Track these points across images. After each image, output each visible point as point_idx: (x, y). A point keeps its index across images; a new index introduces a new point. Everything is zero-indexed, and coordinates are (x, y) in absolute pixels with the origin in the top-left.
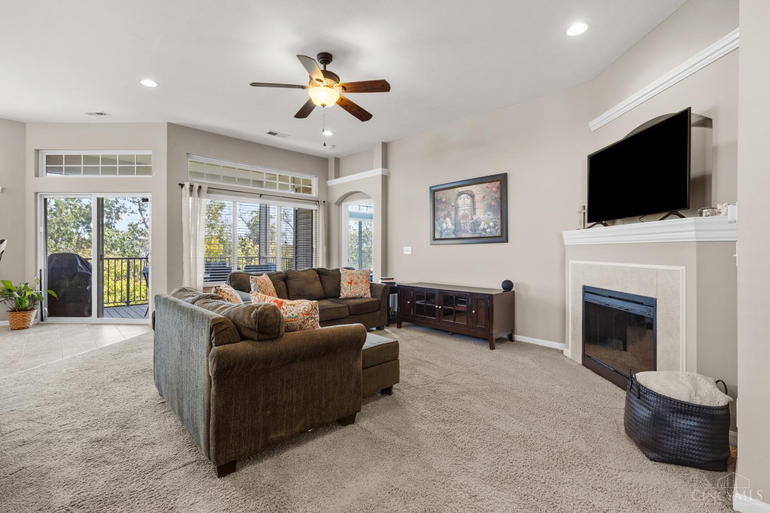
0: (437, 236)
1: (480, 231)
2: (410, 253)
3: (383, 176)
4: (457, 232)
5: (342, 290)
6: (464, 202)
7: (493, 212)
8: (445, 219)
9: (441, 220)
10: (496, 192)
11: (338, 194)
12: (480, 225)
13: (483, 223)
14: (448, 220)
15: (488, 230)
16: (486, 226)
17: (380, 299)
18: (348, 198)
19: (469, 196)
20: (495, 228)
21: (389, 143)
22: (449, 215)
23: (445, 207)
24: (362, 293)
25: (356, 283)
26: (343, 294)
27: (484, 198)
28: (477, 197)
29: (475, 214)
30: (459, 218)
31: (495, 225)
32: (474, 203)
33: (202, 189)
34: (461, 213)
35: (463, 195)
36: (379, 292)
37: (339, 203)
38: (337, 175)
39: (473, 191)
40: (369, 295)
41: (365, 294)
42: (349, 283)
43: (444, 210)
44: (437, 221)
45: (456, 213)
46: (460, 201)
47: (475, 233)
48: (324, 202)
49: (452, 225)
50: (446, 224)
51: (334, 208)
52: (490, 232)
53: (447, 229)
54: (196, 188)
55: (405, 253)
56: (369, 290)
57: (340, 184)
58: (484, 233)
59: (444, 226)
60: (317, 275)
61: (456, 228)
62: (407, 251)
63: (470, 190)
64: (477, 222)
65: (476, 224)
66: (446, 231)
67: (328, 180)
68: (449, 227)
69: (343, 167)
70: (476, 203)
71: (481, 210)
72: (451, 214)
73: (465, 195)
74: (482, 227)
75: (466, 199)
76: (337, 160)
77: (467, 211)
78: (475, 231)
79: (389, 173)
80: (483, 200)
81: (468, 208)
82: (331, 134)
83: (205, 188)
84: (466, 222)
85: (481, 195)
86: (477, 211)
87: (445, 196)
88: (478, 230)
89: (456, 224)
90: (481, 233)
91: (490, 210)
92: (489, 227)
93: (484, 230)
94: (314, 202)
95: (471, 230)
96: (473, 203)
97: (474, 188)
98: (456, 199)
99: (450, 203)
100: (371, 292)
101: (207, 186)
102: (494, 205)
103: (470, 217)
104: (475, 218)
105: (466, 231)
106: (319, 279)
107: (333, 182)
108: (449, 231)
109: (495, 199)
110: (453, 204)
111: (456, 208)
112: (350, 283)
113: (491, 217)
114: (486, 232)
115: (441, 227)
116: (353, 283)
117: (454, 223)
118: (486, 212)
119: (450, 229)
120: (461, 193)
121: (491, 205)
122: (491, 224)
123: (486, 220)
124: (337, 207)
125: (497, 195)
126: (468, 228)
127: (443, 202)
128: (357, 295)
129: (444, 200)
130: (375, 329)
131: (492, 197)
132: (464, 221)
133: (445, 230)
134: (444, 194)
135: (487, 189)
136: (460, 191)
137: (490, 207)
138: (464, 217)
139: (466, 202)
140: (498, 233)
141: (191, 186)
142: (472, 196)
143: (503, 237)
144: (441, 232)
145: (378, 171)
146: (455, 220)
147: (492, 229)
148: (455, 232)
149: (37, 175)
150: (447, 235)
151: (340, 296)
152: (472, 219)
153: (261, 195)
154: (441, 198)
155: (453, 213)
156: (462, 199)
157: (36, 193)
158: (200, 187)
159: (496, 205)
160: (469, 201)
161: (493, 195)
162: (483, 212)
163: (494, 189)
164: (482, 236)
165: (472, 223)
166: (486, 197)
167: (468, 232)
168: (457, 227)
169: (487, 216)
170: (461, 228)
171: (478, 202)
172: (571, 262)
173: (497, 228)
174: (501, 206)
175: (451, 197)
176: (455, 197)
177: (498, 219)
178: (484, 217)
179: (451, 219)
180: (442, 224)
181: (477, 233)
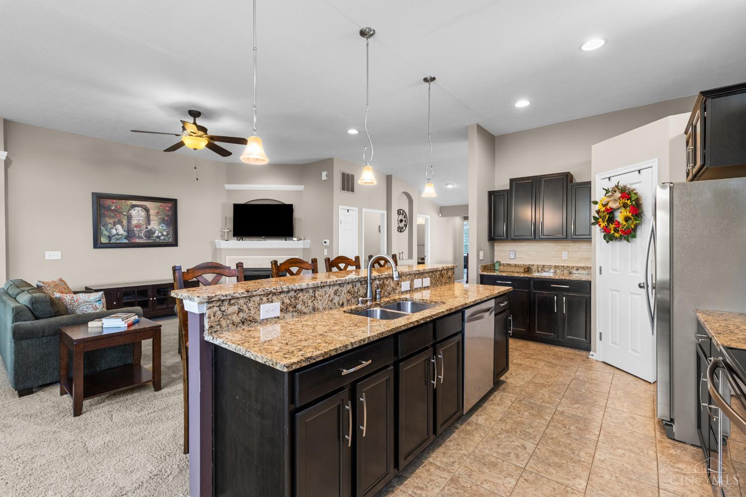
0: (104, 240)
2: (60, 258)
4: (130, 237)
7: (167, 225)
9: (110, 226)
10: (169, 211)
12: (154, 233)
13: (157, 232)
14: (119, 226)
15: (162, 238)
16: (160, 234)
19: (143, 210)
22: (120, 222)
23: (115, 215)
27: (158, 213)
28: (152, 212)
30: (132, 226)
31: (168, 234)
32: (148, 216)
34: (134, 222)
35: (137, 208)
39: (148, 206)
45: (129, 222)
46: (134, 212)
47: (150, 239)
49: (124, 231)
50: (116, 230)
52: (164, 239)
53: (117, 234)
58: (158, 240)
61: (128, 234)
62: (53, 255)
63: (145, 205)
64: (152, 231)
65: (150, 233)
66: (116, 237)
68: (120, 233)
70: (151, 216)
71: (156, 222)
72: (123, 222)
73: (140, 208)
74: (156, 234)
75: (140, 212)
77: (141, 222)
81: (142, 219)
84: (140, 230)
85: (156, 211)
86: (151, 222)
87: (115, 205)
91: (164, 223)
92: (163, 235)
93: (158, 237)
95: (146, 236)
97: (148, 204)
98: (129, 210)
99: (121, 213)
102: (167, 220)
103: (144, 227)
104: (149, 227)
105: (141, 238)
108: (121, 236)
109: (168, 216)
110: (125, 213)
111: (129, 218)
113: (165, 228)
114: (160, 239)
115: (110, 232)
117: (126, 230)
118: (160, 224)
120: (133, 206)
121: (164, 219)
122: (165, 233)
123: (158, 228)
125: (170, 213)
126: (142, 235)
127: (112, 211)
129: (113, 208)
131: (165, 214)
132: (138, 229)
134: (113, 203)
135: (161, 208)
136: (133, 203)
137: (163, 221)
138: (137, 226)
139: (140, 214)
140: (171, 240)
142: (147, 210)
143: (174, 243)
144: (110, 238)
146: (128, 227)
147: (165, 237)
148: (126, 238)
150: (117, 240)
152: (147, 228)
154: (109, 206)
155: (125, 222)
156: (136, 211)
159: (169, 220)
160: (143, 214)
161: (166, 212)
162: (157, 224)
163: (167, 208)
164: (156, 242)
165: (146, 231)
166: (160, 213)
167: (143, 238)
168: (130, 233)
169: (161, 227)
170: (135, 235)
171: (153, 216)
172: (227, 257)
173: (169, 236)
174: (172, 221)
175: (123, 207)
176: (128, 208)
177: (171, 230)
179: (123, 226)
180: (110, 230)
181: (152, 240)
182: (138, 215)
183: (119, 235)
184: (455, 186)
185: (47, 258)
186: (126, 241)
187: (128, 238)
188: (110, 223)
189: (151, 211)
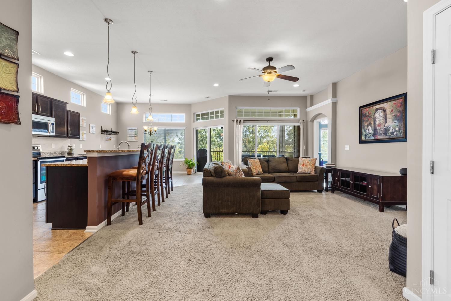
0: (363, 138)
1: (389, 134)
2: (348, 149)
3: (332, 103)
5: (299, 169)
6: (379, 115)
7: (399, 120)
8: (368, 127)
9: (366, 127)
10: (400, 106)
11: (311, 116)
12: (389, 130)
13: (391, 128)
14: (370, 127)
15: (395, 133)
16: (393, 131)
17: (319, 175)
18: (317, 117)
19: (382, 111)
20: (399, 131)
21: (337, 82)
22: (370, 124)
23: (368, 119)
24: (309, 171)
25: (306, 165)
26: (299, 171)
27: (392, 111)
28: (388, 111)
29: (386, 122)
30: (376, 126)
31: (400, 129)
33: (241, 121)
34: (377, 122)
35: (378, 111)
36: (318, 171)
37: (313, 121)
38: (312, 104)
39: (385, 107)
40: (313, 172)
41: (311, 172)
43: (367, 121)
44: (362, 128)
45: (375, 123)
46: (377, 115)
48: (304, 121)
49: (372, 130)
50: (369, 130)
51: (309, 123)
52: (396, 135)
54: (239, 121)
55: (346, 149)
56: (314, 170)
57: (312, 110)
58: (392, 136)
59: (367, 131)
60: (286, 160)
61: (374, 132)
62: (347, 148)
63: (383, 107)
64: (388, 128)
65: (387, 130)
67: (307, 108)
68: (370, 132)
69: (315, 100)
70: (387, 115)
73: (380, 110)
74: (391, 131)
75: (381, 113)
76: (312, 97)
77: (381, 121)
78: (387, 134)
79: (337, 101)
80: (391, 113)
81: (382, 119)
82: (299, 85)
83: (242, 121)
84: (381, 129)
85: (390, 110)
86: (388, 120)
87: (368, 112)
88: (388, 133)
89: (375, 130)
91: (396, 119)
92: (396, 131)
93: (392, 133)
94: (298, 122)
96: (385, 115)
97: (385, 105)
98: (375, 114)
99: (370, 117)
100: (315, 170)
101: (243, 120)
102: (399, 116)
103: (383, 125)
104: (386, 125)
105: (380, 134)
106: (286, 162)
107: (309, 109)
108: (370, 135)
109: (400, 111)
110: (372, 117)
111: (375, 120)
112: (303, 165)
113: (397, 124)
114: (393, 135)
115: (366, 132)
116: (304, 165)
117: (373, 129)
118: (394, 121)
119: (371, 133)
120: (377, 110)
121: (396, 116)
122: (397, 129)
123: (393, 125)
124: (312, 123)
125: (401, 109)
126: (382, 132)
127: (367, 116)
128: (307, 172)
129: (367, 114)
130: (316, 191)
131: (397, 110)
132: (379, 128)
133: (368, 134)
134: (367, 110)
135: (394, 105)
136: (377, 108)
137: (396, 118)
138: (379, 125)
139: (380, 115)
140: (402, 135)
141: (237, 120)
142: (384, 111)
143: (404, 139)
145: (329, 101)
147: (397, 133)
149: (194, 122)
151: (298, 172)
152: (385, 126)
153: (268, 121)
154: (366, 114)
155: (372, 123)
156: (378, 113)
157: (194, 128)
158: (240, 121)
159: (400, 115)
161: (398, 108)
162: (391, 121)
163: (399, 104)
164: (391, 137)
165: (384, 129)
166: (394, 111)
167: (382, 135)
169: (394, 123)
170: (378, 133)
173: (401, 131)
174: (403, 117)
175: (371, 112)
176: (374, 112)
177: (401, 125)
178: (392, 124)
179: (371, 126)
181: (388, 136)
186: (372, 138)
187: (374, 135)
188: (366, 126)
189: (387, 110)
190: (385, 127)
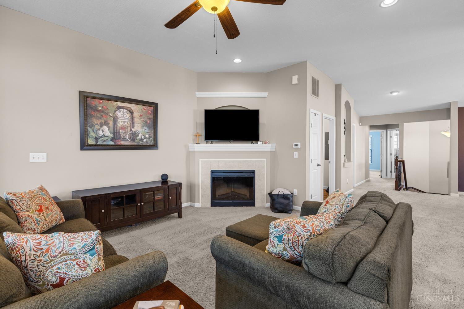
0: (91, 142)
1: (138, 141)
4: (116, 139)
6: (123, 115)
7: (149, 128)
8: (101, 126)
9: (96, 127)
10: (151, 114)
12: (138, 136)
13: (140, 135)
14: (105, 128)
15: (145, 140)
16: (143, 137)
19: (128, 112)
20: (150, 139)
22: (106, 123)
23: (102, 116)
27: (141, 116)
28: (136, 115)
29: (133, 127)
30: (118, 128)
31: (150, 137)
32: (132, 118)
34: (120, 124)
35: (122, 110)
39: (132, 108)
42: (39, 211)
43: (100, 118)
44: (91, 127)
45: (115, 124)
46: (119, 114)
47: (134, 142)
49: (111, 133)
50: (103, 131)
52: (146, 142)
58: (142, 142)
59: (100, 133)
61: (114, 135)
63: (130, 107)
64: (136, 133)
65: (134, 136)
66: (102, 138)
68: (107, 135)
70: (135, 118)
71: (139, 125)
72: (109, 124)
73: (125, 110)
74: (139, 137)
75: (125, 114)
77: (126, 124)
78: (135, 140)
81: (127, 121)
84: (125, 133)
85: (139, 114)
86: (136, 125)
87: (101, 105)
88: (137, 140)
89: (115, 133)
90: (139, 142)
91: (146, 126)
92: (145, 138)
93: (141, 140)
95: (130, 139)
97: (133, 107)
98: (115, 111)
99: (108, 113)
102: (149, 123)
103: (129, 129)
104: (134, 130)
105: (125, 140)
108: (107, 138)
109: (150, 119)
110: (111, 115)
111: (115, 120)
113: (147, 131)
114: (143, 142)
115: (96, 133)
117: (112, 131)
118: (143, 127)
119: (107, 137)
120: (119, 108)
121: (146, 122)
122: (147, 136)
123: (143, 133)
125: (151, 117)
126: (127, 137)
127: (98, 111)
129: (100, 108)
131: (147, 117)
132: (123, 131)
134: (100, 103)
135: (144, 111)
136: (119, 105)
137: (146, 124)
138: (122, 128)
139: (125, 116)
140: (152, 143)
142: (132, 113)
143: (154, 146)
144: (96, 139)
146: (114, 129)
147: (148, 140)
148: (112, 140)
150: (104, 142)
152: (131, 130)
154: (96, 106)
155: (111, 124)
156: (122, 113)
159: (150, 123)
160: (128, 116)
161: (148, 115)
162: (140, 127)
163: (149, 111)
164: (140, 144)
165: (131, 133)
166: (143, 116)
167: (128, 140)
168: (116, 136)
169: (144, 130)
170: (120, 137)
171: (137, 118)
172: (200, 160)
173: (151, 139)
174: (154, 124)
175: (109, 108)
176: (114, 109)
177: (152, 133)
178: (141, 130)
179: (109, 127)
180: (97, 131)
181: (136, 142)
182: (123, 117)
183: (105, 136)
184: (401, 93)
185: (31, 160)
186: (112, 143)
187: (114, 140)
188: (97, 124)
189: (135, 113)
190: (131, 132)
